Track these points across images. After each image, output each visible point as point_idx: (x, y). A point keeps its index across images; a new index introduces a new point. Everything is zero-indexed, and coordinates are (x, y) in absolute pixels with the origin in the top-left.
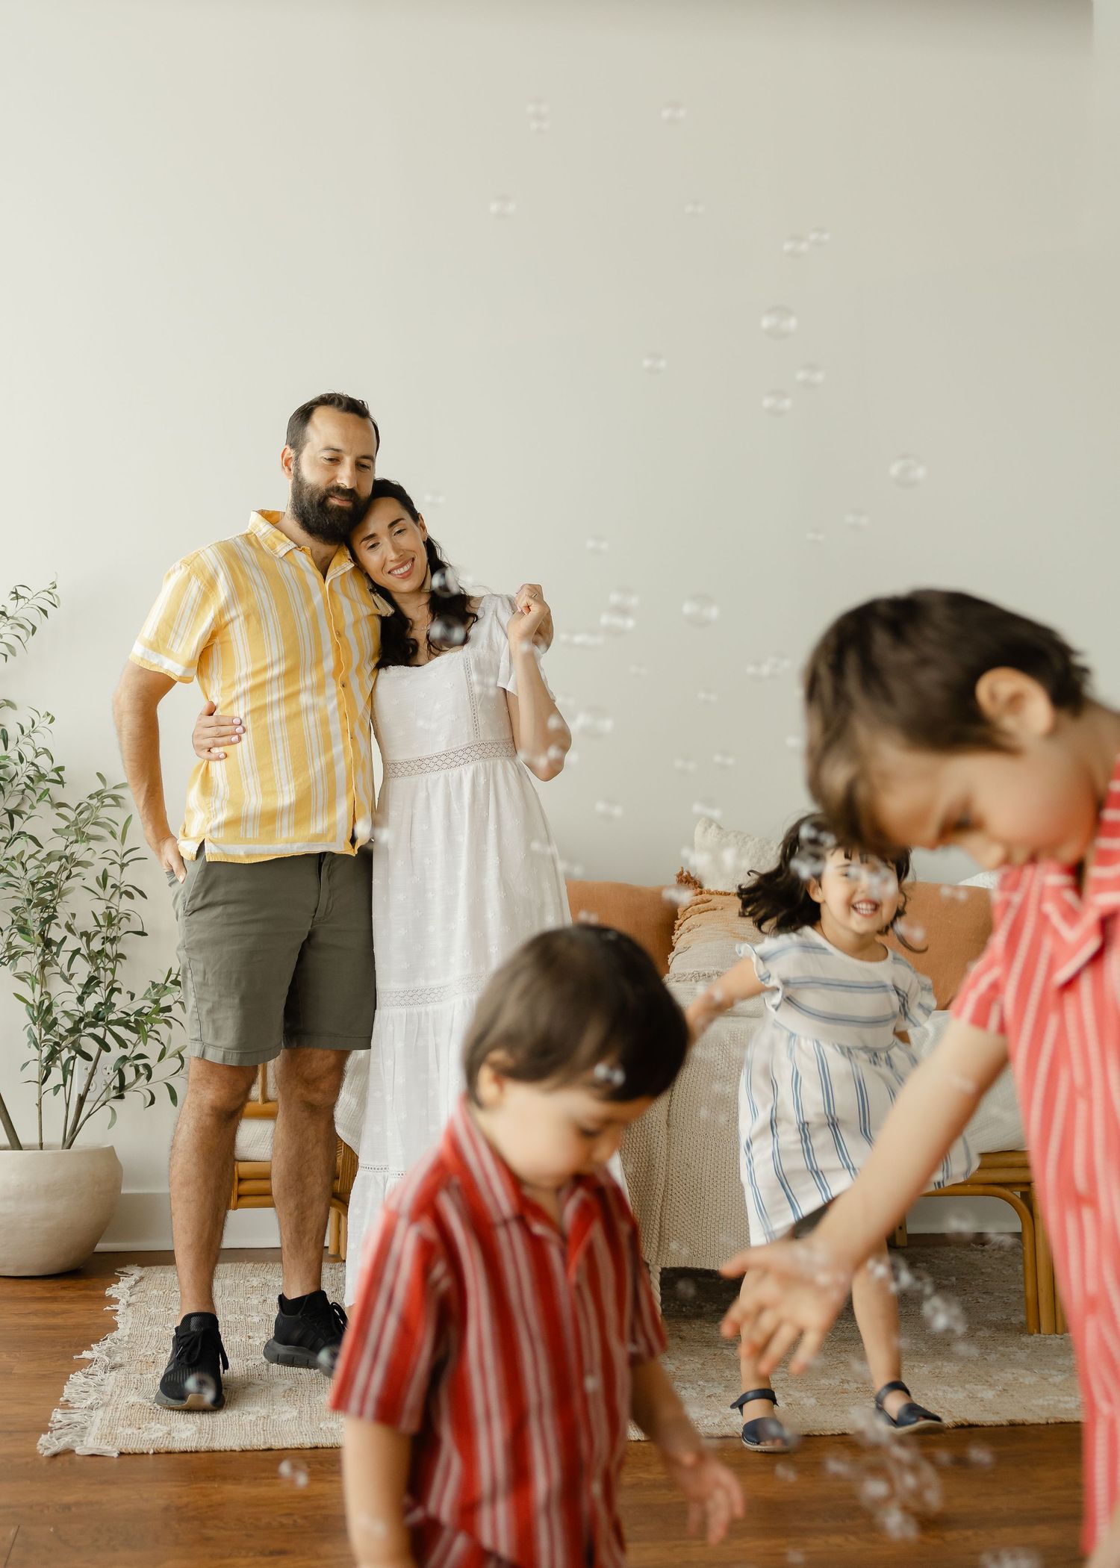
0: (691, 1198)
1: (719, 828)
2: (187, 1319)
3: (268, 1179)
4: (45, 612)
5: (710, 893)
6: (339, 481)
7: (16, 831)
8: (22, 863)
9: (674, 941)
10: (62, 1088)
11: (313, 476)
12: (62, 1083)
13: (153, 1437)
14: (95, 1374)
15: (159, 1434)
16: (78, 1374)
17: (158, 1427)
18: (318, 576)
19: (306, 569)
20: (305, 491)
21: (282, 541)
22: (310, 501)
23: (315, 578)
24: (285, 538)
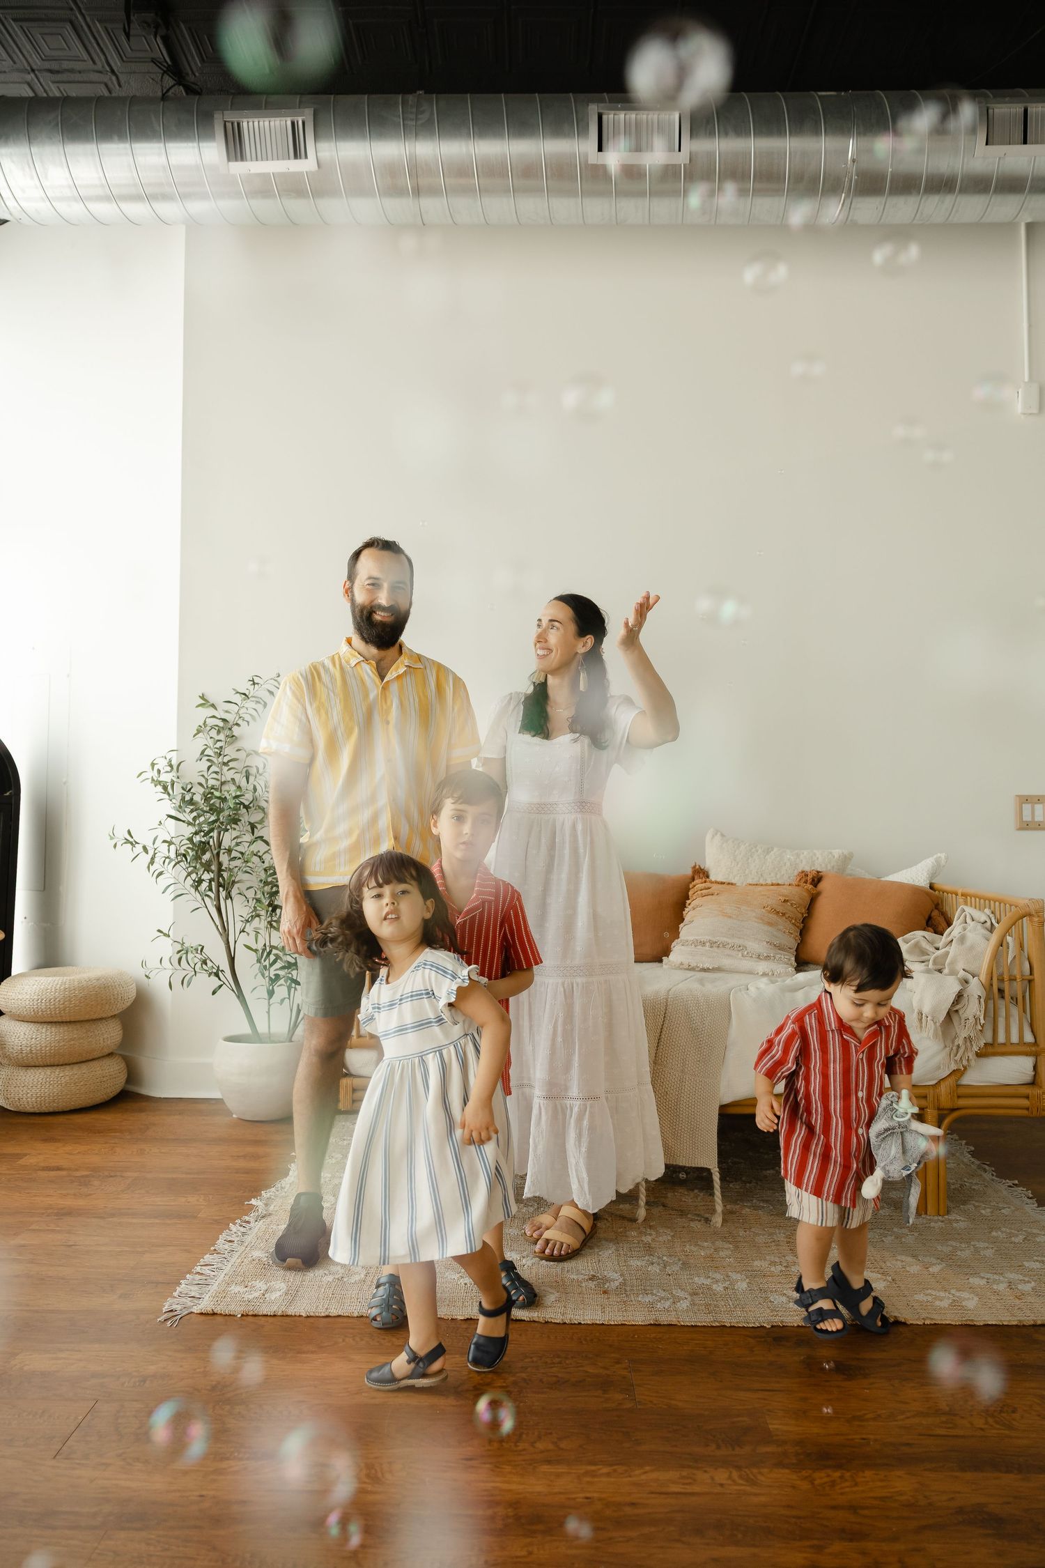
1: (723, 835)
2: (299, 1196)
5: (712, 882)
6: (379, 601)
7: (255, 836)
8: (260, 857)
9: (685, 915)
10: (287, 1000)
11: (361, 597)
12: (287, 996)
13: (251, 1297)
14: (248, 1222)
15: (256, 1294)
16: (238, 1221)
17: (261, 1285)
18: (377, 680)
19: (368, 675)
20: (357, 610)
21: (355, 656)
22: (361, 617)
23: (373, 681)
24: (357, 653)
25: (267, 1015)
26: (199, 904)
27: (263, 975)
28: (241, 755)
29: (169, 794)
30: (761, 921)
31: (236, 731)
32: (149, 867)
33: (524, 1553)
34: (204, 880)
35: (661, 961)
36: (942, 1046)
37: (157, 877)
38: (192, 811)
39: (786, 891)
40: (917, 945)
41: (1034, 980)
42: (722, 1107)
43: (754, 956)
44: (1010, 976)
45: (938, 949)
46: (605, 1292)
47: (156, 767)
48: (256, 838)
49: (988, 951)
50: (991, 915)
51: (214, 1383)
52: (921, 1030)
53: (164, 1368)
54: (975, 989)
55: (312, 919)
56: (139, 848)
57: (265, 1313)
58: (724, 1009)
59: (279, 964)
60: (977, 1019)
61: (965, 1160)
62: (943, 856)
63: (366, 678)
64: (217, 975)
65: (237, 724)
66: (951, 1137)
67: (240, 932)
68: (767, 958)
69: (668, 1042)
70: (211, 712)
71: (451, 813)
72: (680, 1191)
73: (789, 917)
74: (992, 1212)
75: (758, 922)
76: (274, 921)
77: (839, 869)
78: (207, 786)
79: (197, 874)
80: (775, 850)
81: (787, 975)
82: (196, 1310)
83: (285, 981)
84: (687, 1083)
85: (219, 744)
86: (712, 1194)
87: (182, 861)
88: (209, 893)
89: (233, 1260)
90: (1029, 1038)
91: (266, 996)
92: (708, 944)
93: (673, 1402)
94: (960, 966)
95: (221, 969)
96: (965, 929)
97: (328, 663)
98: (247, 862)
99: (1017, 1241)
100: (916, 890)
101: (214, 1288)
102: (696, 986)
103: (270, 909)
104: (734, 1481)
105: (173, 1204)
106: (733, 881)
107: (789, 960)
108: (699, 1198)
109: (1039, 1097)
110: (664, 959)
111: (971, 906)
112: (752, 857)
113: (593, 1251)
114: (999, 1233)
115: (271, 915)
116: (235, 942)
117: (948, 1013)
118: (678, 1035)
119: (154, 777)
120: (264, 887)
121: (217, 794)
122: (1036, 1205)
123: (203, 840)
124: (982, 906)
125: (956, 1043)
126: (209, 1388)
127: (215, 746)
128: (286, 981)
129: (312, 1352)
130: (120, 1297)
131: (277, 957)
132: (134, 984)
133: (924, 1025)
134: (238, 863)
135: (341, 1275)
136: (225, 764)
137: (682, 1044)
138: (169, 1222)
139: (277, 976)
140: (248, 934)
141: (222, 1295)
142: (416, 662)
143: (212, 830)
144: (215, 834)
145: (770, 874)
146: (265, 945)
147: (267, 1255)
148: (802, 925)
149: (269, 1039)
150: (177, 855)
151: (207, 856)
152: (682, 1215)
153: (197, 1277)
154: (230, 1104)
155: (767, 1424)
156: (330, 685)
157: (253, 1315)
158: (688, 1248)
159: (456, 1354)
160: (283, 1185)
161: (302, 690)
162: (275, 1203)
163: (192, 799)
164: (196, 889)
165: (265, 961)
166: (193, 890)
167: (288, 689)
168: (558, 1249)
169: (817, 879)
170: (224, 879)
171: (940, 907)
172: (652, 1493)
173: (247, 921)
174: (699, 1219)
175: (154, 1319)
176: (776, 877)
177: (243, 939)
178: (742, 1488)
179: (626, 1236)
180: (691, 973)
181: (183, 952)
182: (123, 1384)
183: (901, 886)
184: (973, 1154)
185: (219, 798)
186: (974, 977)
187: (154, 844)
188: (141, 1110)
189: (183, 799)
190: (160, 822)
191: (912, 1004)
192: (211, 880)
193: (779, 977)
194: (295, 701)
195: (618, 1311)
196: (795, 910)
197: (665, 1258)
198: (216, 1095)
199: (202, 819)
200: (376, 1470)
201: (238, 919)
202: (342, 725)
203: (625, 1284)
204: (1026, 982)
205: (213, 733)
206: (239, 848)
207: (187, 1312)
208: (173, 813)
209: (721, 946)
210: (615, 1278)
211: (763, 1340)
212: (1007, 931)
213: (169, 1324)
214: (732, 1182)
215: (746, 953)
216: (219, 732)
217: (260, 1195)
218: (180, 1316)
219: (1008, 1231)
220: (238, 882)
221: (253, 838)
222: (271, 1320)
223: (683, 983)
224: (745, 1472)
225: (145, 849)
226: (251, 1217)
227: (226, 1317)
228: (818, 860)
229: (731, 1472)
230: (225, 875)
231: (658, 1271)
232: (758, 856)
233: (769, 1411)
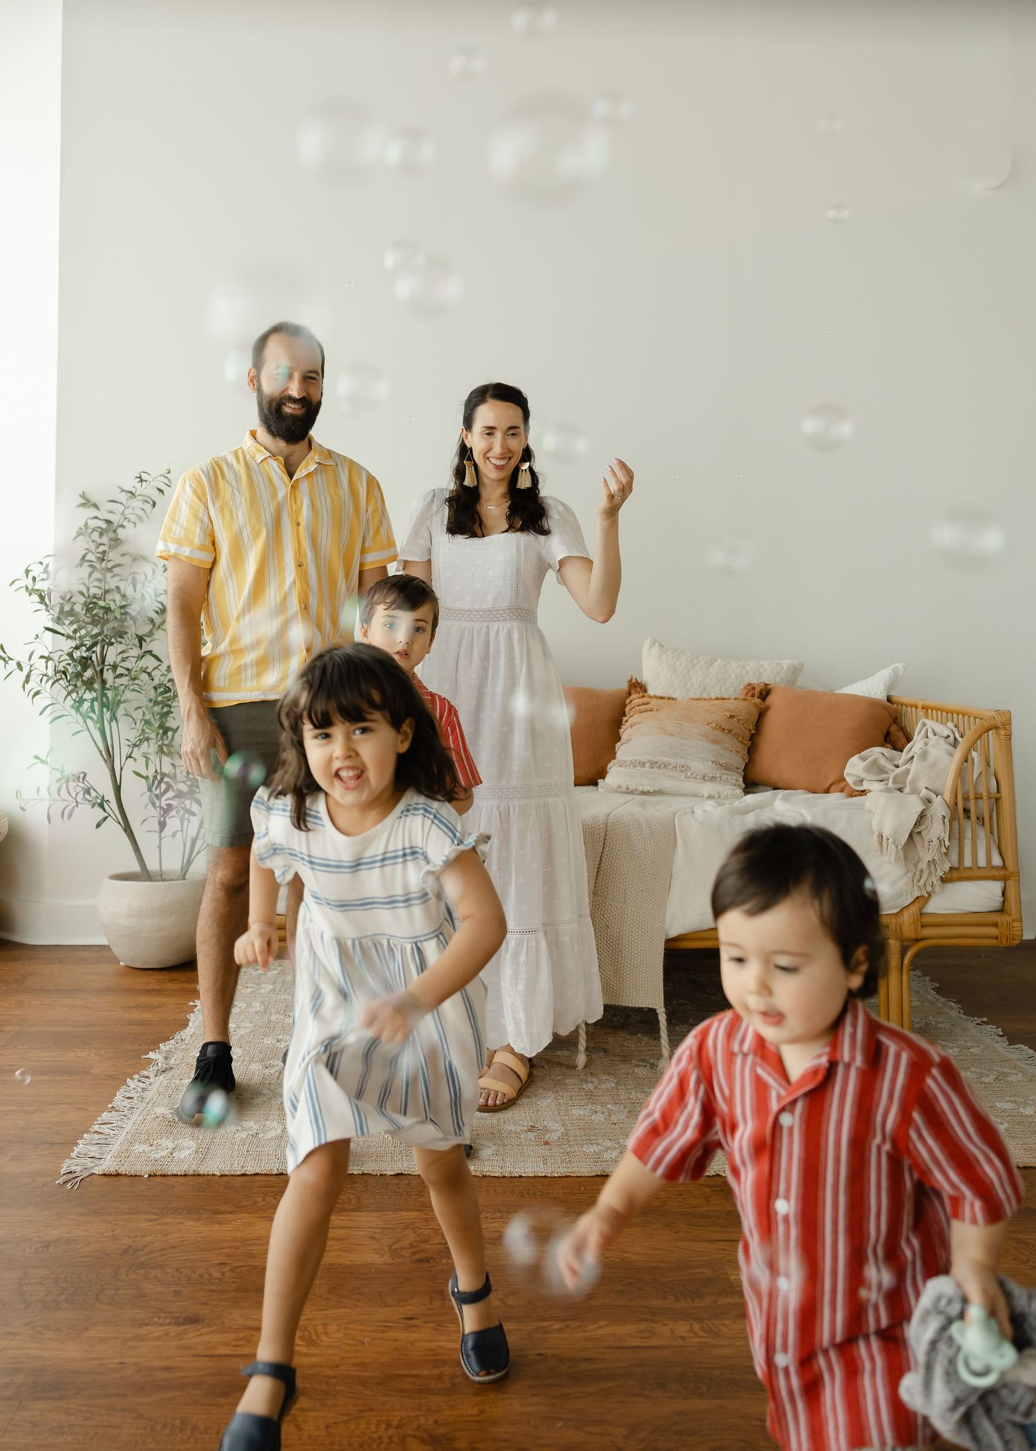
0: (611, 952)
1: (661, 646)
3: (283, 929)
4: (161, 491)
5: (650, 697)
6: (290, 392)
7: (143, 650)
8: (149, 673)
9: (621, 733)
10: (179, 833)
11: (270, 387)
12: (180, 829)
13: (157, 1156)
14: (148, 1077)
15: (164, 1153)
16: (136, 1076)
17: (167, 1143)
18: (286, 478)
19: (276, 472)
20: (264, 401)
21: (260, 451)
22: (270, 409)
23: (281, 478)
24: (263, 449)
25: (158, 850)
26: (81, 726)
27: (154, 805)
28: (126, 560)
29: (46, 605)
30: (705, 739)
31: (121, 533)
32: (24, 687)
33: (475, 1411)
34: (85, 700)
35: (596, 784)
36: (905, 870)
37: (33, 697)
38: (72, 623)
39: (732, 705)
40: (875, 762)
41: (1001, 797)
42: (668, 941)
43: (698, 777)
44: (976, 794)
45: (897, 766)
46: (546, 1143)
47: (31, 575)
48: (145, 652)
49: (952, 768)
50: (955, 729)
51: (125, 1247)
52: (882, 854)
53: (68, 1232)
54: (939, 809)
55: (217, 739)
56: (12, 665)
57: (174, 1172)
58: (668, 834)
59: (170, 794)
60: (941, 841)
61: (929, 997)
62: (901, 665)
63: (274, 475)
64: (102, 806)
65: (122, 526)
66: (915, 973)
67: (127, 758)
68: (713, 779)
69: (609, 871)
70: (94, 512)
71: (383, 620)
72: (623, 1035)
73: (736, 734)
74: (960, 1051)
75: (701, 740)
76: (166, 745)
77: (788, 681)
78: (89, 595)
79: (78, 693)
80: (719, 661)
81: (735, 797)
82: (97, 1171)
83: (176, 812)
84: (629, 915)
85: (101, 549)
86: (658, 1038)
87: (61, 679)
88: (92, 715)
89: (134, 1118)
90: (997, 861)
91: (157, 828)
92: (648, 765)
93: (626, 1255)
94: (922, 784)
95: (105, 799)
96: (926, 744)
97: (231, 458)
98: (134, 679)
99: (987, 1081)
100: (872, 703)
101: (116, 1147)
102: (637, 809)
103: (161, 731)
104: (695, 1333)
105: (61, 1059)
106: (673, 696)
107: (737, 780)
108: (643, 1044)
109: (1008, 925)
110: (600, 781)
111: (933, 719)
112: (694, 669)
113: (530, 1100)
114: (969, 1073)
115: (162, 739)
116: (121, 769)
117: (911, 836)
118: (619, 863)
119: (28, 586)
120: (154, 706)
121: (101, 603)
122: (1007, 1043)
123: (85, 655)
124: (944, 720)
125: (920, 868)
126: (119, 1252)
127: (98, 550)
128: (178, 812)
129: (230, 1213)
130: (11, 1159)
131: (169, 787)
132: (6, 818)
133: (885, 847)
134: (124, 680)
135: (255, 1131)
136: (109, 570)
137: (623, 873)
138: (58, 1078)
139: (169, 806)
140: (135, 760)
141: (126, 1154)
142: (326, 459)
143: (95, 644)
144: (98, 649)
145: (713, 688)
146: (156, 771)
147: (171, 1111)
148: (750, 742)
149: (160, 877)
150: (56, 672)
151: (89, 673)
152: (625, 1061)
153: (96, 1136)
154: (117, 951)
155: (727, 1274)
156: (234, 483)
157: (161, 1175)
158: (633, 1095)
159: (389, 1211)
160: (183, 1037)
161: (204, 489)
162: (176, 1056)
163: (72, 610)
164: (77, 710)
165: (156, 789)
166: (73, 712)
167: (188, 487)
168: (492, 1098)
169: (765, 693)
170: (108, 698)
171: (899, 721)
172: (608, 1348)
173: (135, 745)
174: (644, 1064)
175: (52, 1182)
176: (720, 690)
177: (130, 766)
178: (704, 1340)
179: (565, 1084)
180: (629, 797)
181: (63, 781)
182: (24, 1250)
183: (856, 699)
184: (938, 991)
185: (101, 608)
186: (937, 796)
187: (30, 659)
188: (16, 959)
189: (61, 611)
190: (37, 635)
191: (871, 825)
192: (93, 700)
193: (726, 800)
194: (196, 500)
195: (562, 1162)
196: (742, 726)
197: (609, 1106)
198: (103, 941)
199: (83, 632)
200: (309, 1332)
201: (124, 743)
202: (248, 526)
203: (567, 1135)
204: (993, 800)
205: (96, 536)
206: (126, 664)
207: (87, 1174)
208: (50, 625)
209: (662, 766)
210: (556, 1130)
211: (719, 1189)
212: (972, 746)
213: (69, 1186)
214: (679, 1025)
215: (689, 774)
216: (101, 535)
217: (159, 1048)
218: (81, 1178)
219: (978, 1070)
220: (124, 702)
221: (141, 652)
222: (181, 1180)
223: (623, 806)
224: (707, 1324)
225: (19, 666)
226: (150, 1072)
227: (132, 1178)
228: (765, 672)
229: (691, 1325)
230: (109, 694)
231: (603, 1120)
232: (701, 668)
233: (729, 1261)
